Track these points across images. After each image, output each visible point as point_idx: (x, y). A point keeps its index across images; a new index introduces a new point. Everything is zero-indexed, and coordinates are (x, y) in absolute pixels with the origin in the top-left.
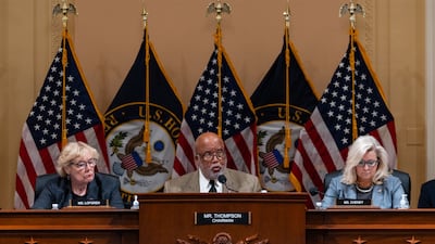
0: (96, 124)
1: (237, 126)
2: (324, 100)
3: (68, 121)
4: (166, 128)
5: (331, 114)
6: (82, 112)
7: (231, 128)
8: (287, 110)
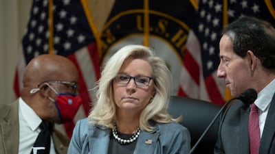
0: (90, 42)
3: (57, 40)
4: (174, 45)
6: (73, 27)
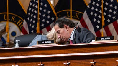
1: (48, 22)
2: (89, 7)
4: (17, 25)
5: (92, 13)
7: (45, 23)
8: (71, 13)
